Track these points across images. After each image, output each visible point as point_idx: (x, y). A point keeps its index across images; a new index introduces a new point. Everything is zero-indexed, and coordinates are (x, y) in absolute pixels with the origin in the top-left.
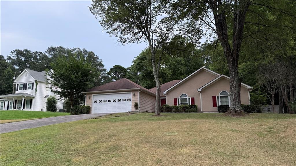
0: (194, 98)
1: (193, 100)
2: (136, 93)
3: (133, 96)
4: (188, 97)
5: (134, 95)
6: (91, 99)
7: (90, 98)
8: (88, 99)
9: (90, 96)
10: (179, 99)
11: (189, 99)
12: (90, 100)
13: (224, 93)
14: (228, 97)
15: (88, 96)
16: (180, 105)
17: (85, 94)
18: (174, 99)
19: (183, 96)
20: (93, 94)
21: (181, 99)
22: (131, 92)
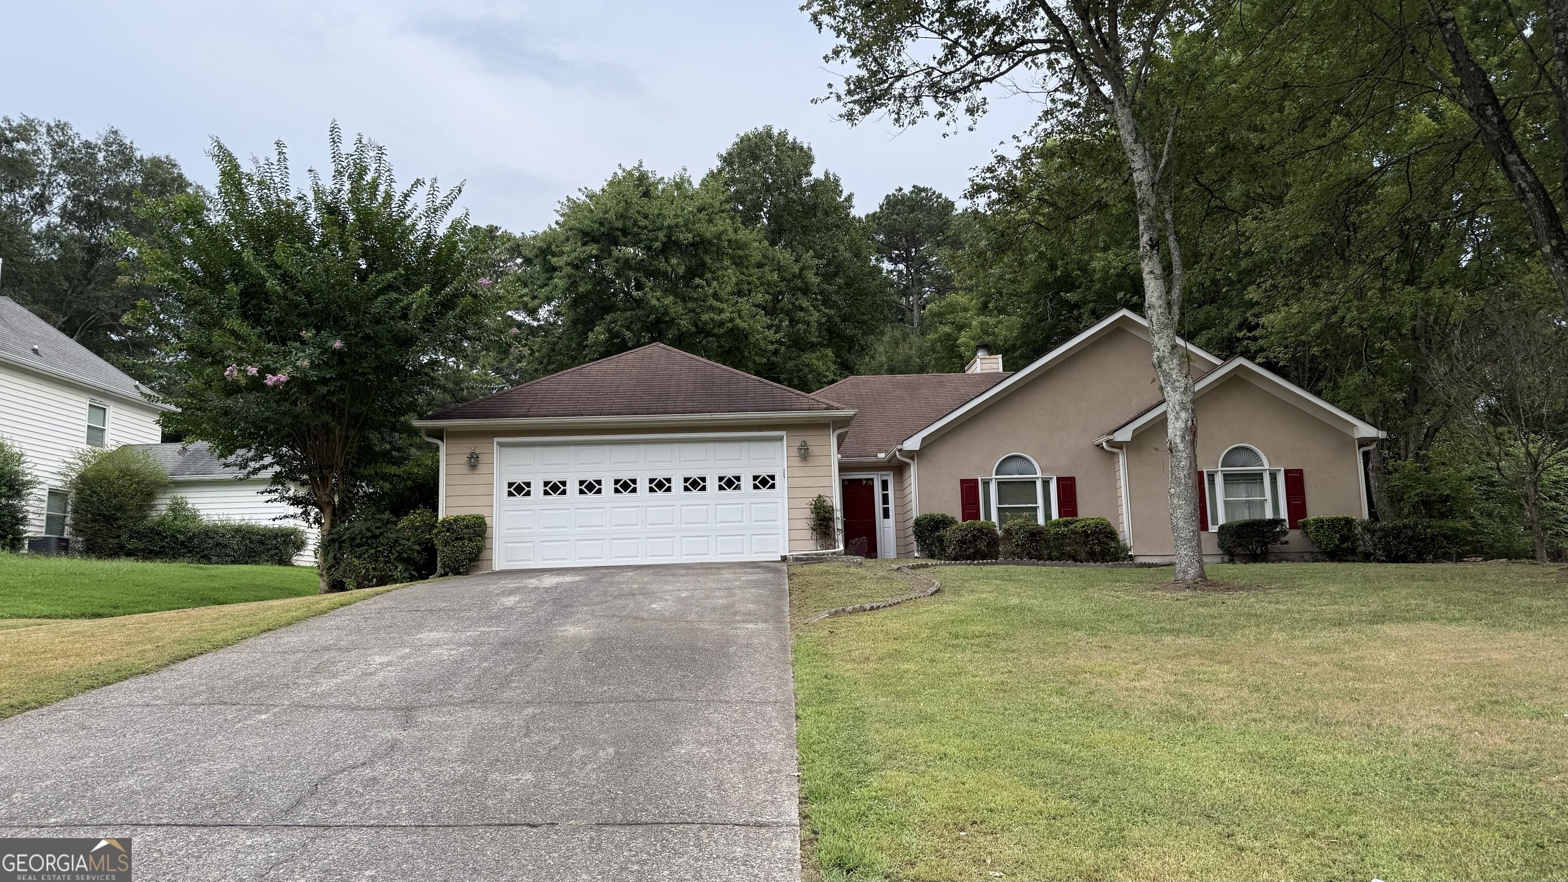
0: (1072, 480)
1: (1067, 487)
3: (796, 461)
4: (1039, 475)
6: (482, 468)
7: (474, 462)
8: (464, 469)
9: (479, 446)
10: (986, 483)
11: (1046, 483)
12: (476, 478)
13: (1243, 456)
14: (1259, 476)
15: (464, 448)
16: (994, 518)
17: (439, 434)
18: (962, 481)
19: (1014, 465)
20: (496, 440)
21: (1000, 484)
22: (783, 433)
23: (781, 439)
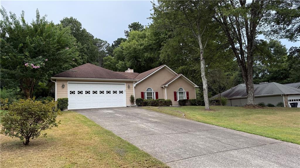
0: (157, 92)
1: (157, 93)
2: (130, 85)
3: (127, 89)
4: (153, 91)
5: (129, 87)
6: (65, 88)
8: (61, 88)
9: (65, 83)
10: (145, 93)
11: (154, 93)
13: (181, 89)
14: (183, 93)
15: (61, 84)
16: (146, 99)
17: (55, 80)
18: (141, 92)
19: (149, 90)
20: (68, 82)
21: (147, 93)
22: (125, 83)
23: (124, 84)
